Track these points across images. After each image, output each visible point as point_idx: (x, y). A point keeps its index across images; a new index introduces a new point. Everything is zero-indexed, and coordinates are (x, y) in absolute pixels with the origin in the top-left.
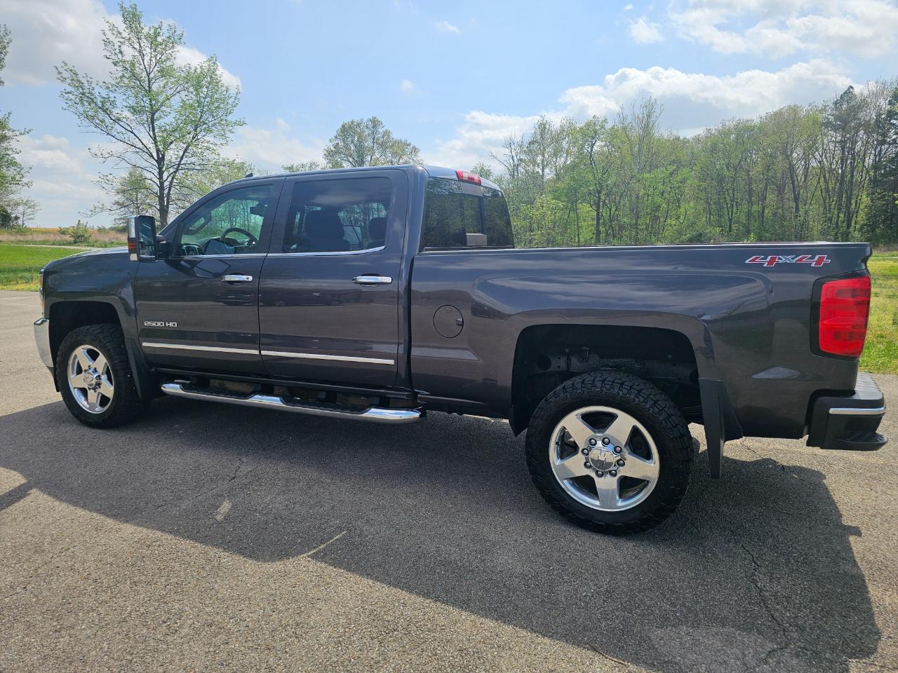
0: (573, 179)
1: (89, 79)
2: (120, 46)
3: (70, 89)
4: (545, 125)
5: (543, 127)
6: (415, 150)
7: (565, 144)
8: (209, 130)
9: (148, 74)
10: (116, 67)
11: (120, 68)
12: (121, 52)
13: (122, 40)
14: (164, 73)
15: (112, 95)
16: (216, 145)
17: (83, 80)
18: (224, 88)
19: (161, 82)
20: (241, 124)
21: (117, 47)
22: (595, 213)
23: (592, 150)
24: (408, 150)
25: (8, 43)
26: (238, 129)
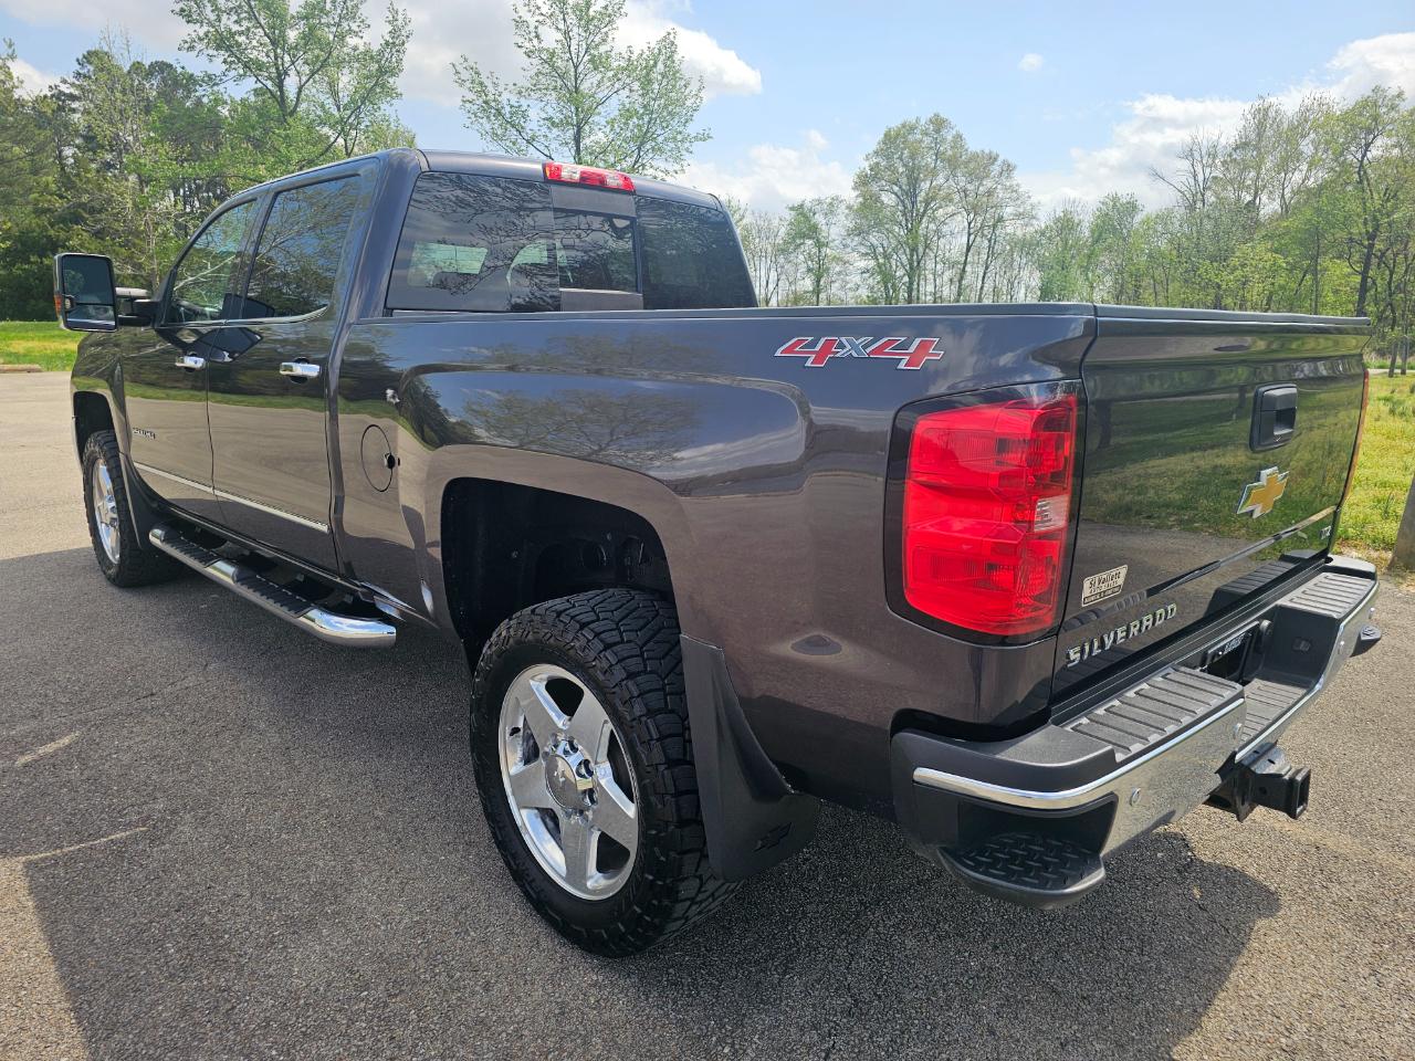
0: (1318, 211)
1: (495, 80)
2: (536, 28)
3: (471, 96)
4: (1266, 111)
5: (1263, 117)
6: (1008, 169)
7: (1306, 147)
8: (658, 150)
9: (576, 67)
10: (531, 60)
11: (536, 61)
12: (537, 36)
13: (541, 18)
14: (597, 63)
15: (523, 101)
16: (667, 172)
17: (488, 83)
18: (683, 83)
19: (594, 78)
20: (704, 137)
21: (532, 29)
22: (1358, 279)
23: (1364, 156)
24: (996, 169)
25: (408, 37)
26: (697, 146)
